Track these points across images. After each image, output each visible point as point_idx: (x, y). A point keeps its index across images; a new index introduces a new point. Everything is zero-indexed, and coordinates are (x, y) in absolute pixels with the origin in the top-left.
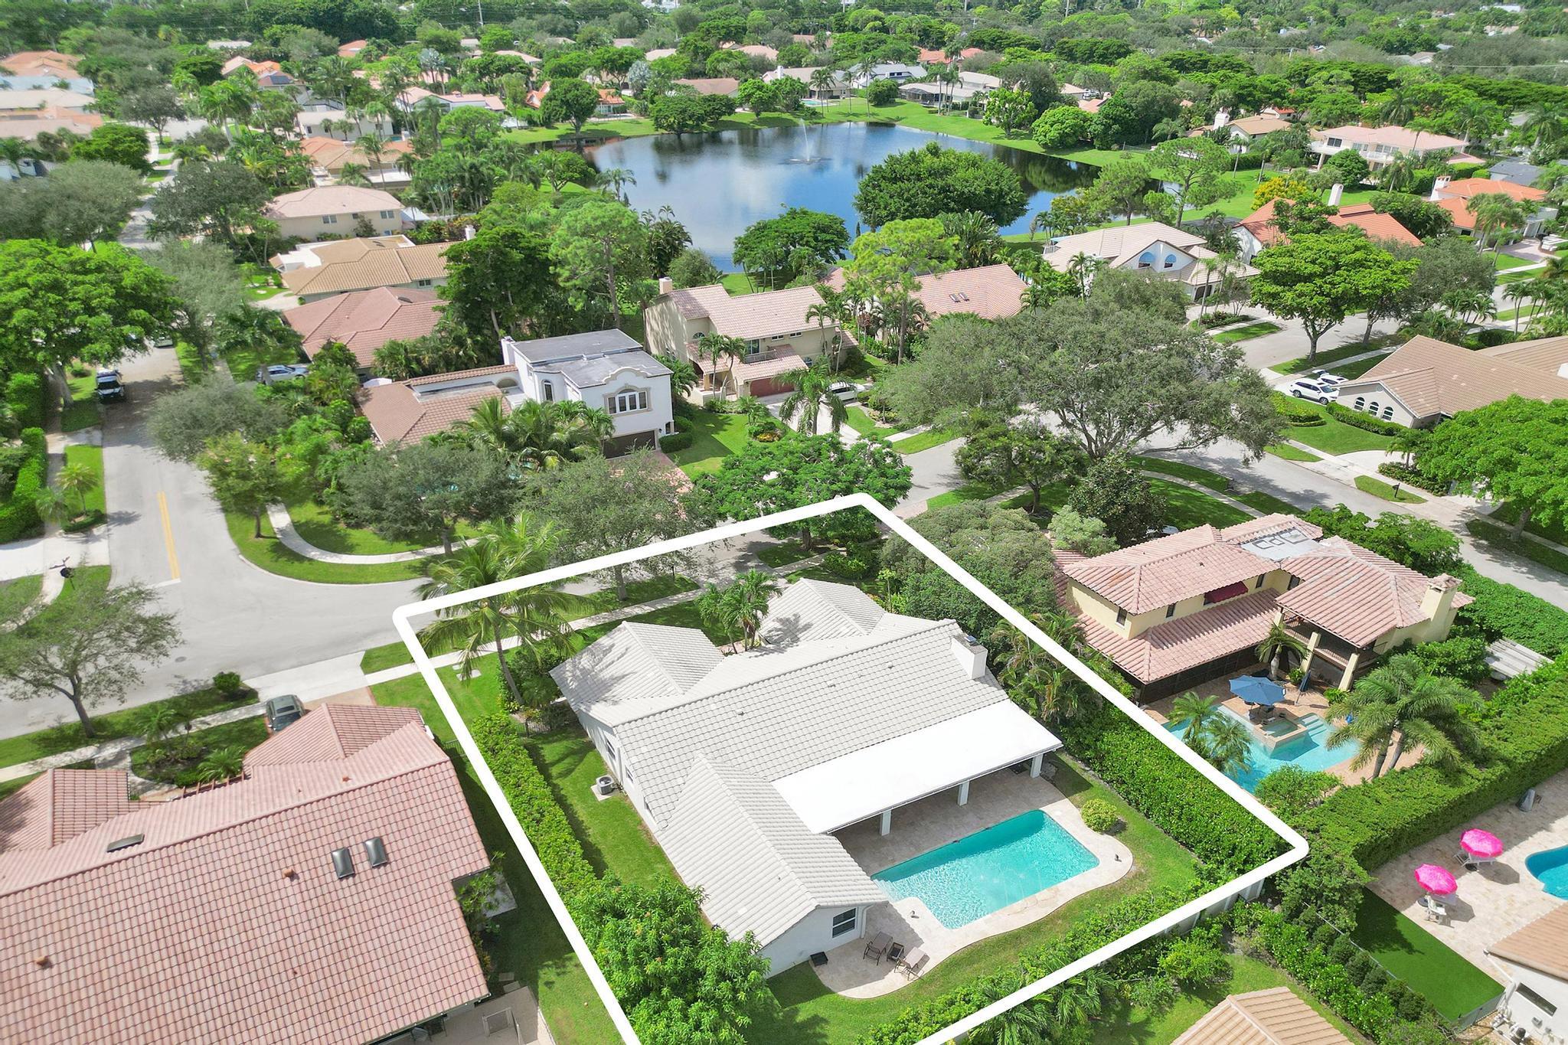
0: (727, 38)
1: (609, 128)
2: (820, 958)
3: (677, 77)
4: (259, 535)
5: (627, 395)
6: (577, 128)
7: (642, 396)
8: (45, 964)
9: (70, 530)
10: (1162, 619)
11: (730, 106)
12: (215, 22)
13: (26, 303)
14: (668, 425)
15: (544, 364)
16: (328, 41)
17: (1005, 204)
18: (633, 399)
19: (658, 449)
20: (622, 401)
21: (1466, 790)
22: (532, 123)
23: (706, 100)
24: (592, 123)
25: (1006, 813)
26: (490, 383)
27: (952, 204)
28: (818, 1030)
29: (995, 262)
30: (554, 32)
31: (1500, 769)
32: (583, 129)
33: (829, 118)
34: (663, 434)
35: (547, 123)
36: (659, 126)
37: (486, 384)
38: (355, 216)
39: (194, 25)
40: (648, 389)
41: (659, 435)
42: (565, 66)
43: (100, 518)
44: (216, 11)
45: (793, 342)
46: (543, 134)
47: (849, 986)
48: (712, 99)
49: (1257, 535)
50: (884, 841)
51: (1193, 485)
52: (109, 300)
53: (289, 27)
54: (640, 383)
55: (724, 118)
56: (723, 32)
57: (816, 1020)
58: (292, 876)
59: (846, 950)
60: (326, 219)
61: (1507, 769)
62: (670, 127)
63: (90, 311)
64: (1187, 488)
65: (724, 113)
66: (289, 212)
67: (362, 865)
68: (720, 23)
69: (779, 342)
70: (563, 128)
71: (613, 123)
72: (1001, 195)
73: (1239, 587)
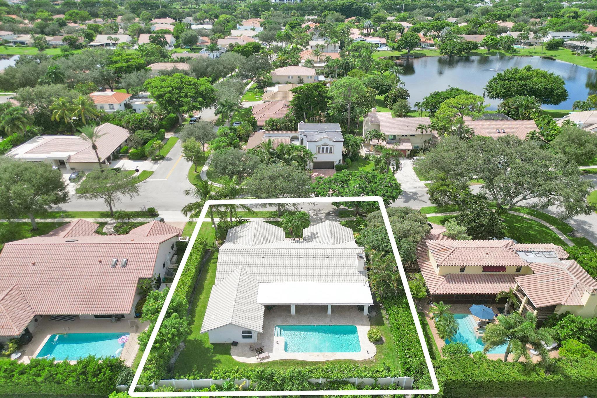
0: (499, 19)
1: (422, 52)
2: (235, 344)
3: (462, 34)
4: (196, 171)
5: (325, 147)
6: (409, 51)
7: (331, 148)
8: (34, 264)
9: (153, 160)
10: (457, 271)
11: (476, 46)
12: (312, 10)
13: (170, 92)
14: (340, 161)
15: (304, 132)
16: (342, 17)
17: (553, 95)
18: (327, 149)
19: (335, 169)
20: (323, 149)
21: (531, 379)
22: (393, 49)
23: (466, 43)
24: (417, 50)
25: (343, 322)
26: (289, 136)
27: (526, 92)
28: (216, 364)
29: (530, 119)
30: (428, 15)
31: (557, 377)
32: (411, 52)
33: (522, 53)
34: (337, 163)
35: (399, 49)
36: (442, 52)
37: (287, 136)
38: (299, 77)
39: (305, 11)
40: (333, 146)
41: (336, 164)
42: (417, 28)
43: (162, 158)
44: (313, 6)
45: (411, 138)
46: (397, 53)
47: (237, 355)
48: (470, 43)
49: (529, 250)
50: (291, 316)
51: (552, 227)
52: (192, 94)
53: (331, 12)
54: (331, 143)
55: (473, 51)
56: (497, 17)
57: (219, 361)
58: (100, 262)
59: (246, 345)
60: (289, 77)
61: (562, 379)
62: (447, 53)
63: (186, 96)
64: (548, 228)
65: (472, 49)
66: (278, 74)
67: (119, 265)
68: (498, 13)
69: (405, 137)
70: (404, 51)
71: (425, 51)
72: (552, 90)
73: (502, 268)
